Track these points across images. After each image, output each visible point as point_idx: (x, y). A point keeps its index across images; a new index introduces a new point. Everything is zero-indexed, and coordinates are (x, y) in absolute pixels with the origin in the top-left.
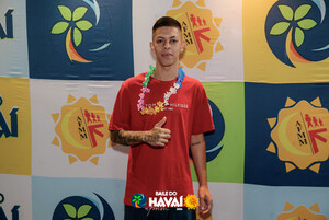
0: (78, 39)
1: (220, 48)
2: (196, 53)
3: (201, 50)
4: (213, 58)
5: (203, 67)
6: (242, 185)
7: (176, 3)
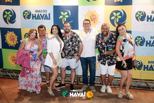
1: (99, 22)
7: (89, 11)
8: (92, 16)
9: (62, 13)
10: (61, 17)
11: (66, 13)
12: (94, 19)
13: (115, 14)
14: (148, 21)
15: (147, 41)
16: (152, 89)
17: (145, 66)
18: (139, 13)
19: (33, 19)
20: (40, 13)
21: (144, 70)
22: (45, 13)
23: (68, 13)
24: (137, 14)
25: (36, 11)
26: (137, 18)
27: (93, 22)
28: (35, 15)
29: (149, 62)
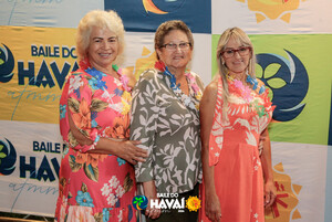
2: (280, 2)
4: (300, 7)
5: (287, 18)
6: (326, 147)
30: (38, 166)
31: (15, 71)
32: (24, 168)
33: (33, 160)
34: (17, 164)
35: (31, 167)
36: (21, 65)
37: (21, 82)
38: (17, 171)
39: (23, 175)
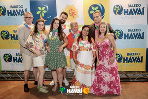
0: (43, 15)
1: (78, 17)
2: (72, 18)
3: (74, 17)
4: (77, 19)
7: (67, 5)
8: (71, 11)
9: (40, 8)
10: (38, 13)
11: (44, 8)
12: (73, 13)
13: (93, 8)
14: (125, 14)
15: (125, 34)
16: (131, 80)
17: (124, 58)
18: (116, 7)
19: (8, 15)
20: (15, 9)
21: (124, 62)
22: (21, 9)
23: (46, 8)
24: (115, 8)
25: (12, 7)
26: (115, 12)
27: (72, 16)
28: (11, 11)
29: (128, 54)
30: (18, 59)
31: (10, 36)
32: (14, 60)
33: (16, 58)
34: (13, 59)
35: (16, 60)
36: (11, 35)
37: (12, 39)
38: (13, 61)
39: (14, 62)
